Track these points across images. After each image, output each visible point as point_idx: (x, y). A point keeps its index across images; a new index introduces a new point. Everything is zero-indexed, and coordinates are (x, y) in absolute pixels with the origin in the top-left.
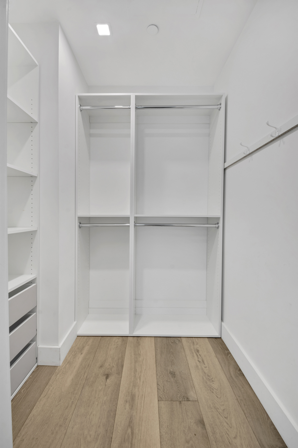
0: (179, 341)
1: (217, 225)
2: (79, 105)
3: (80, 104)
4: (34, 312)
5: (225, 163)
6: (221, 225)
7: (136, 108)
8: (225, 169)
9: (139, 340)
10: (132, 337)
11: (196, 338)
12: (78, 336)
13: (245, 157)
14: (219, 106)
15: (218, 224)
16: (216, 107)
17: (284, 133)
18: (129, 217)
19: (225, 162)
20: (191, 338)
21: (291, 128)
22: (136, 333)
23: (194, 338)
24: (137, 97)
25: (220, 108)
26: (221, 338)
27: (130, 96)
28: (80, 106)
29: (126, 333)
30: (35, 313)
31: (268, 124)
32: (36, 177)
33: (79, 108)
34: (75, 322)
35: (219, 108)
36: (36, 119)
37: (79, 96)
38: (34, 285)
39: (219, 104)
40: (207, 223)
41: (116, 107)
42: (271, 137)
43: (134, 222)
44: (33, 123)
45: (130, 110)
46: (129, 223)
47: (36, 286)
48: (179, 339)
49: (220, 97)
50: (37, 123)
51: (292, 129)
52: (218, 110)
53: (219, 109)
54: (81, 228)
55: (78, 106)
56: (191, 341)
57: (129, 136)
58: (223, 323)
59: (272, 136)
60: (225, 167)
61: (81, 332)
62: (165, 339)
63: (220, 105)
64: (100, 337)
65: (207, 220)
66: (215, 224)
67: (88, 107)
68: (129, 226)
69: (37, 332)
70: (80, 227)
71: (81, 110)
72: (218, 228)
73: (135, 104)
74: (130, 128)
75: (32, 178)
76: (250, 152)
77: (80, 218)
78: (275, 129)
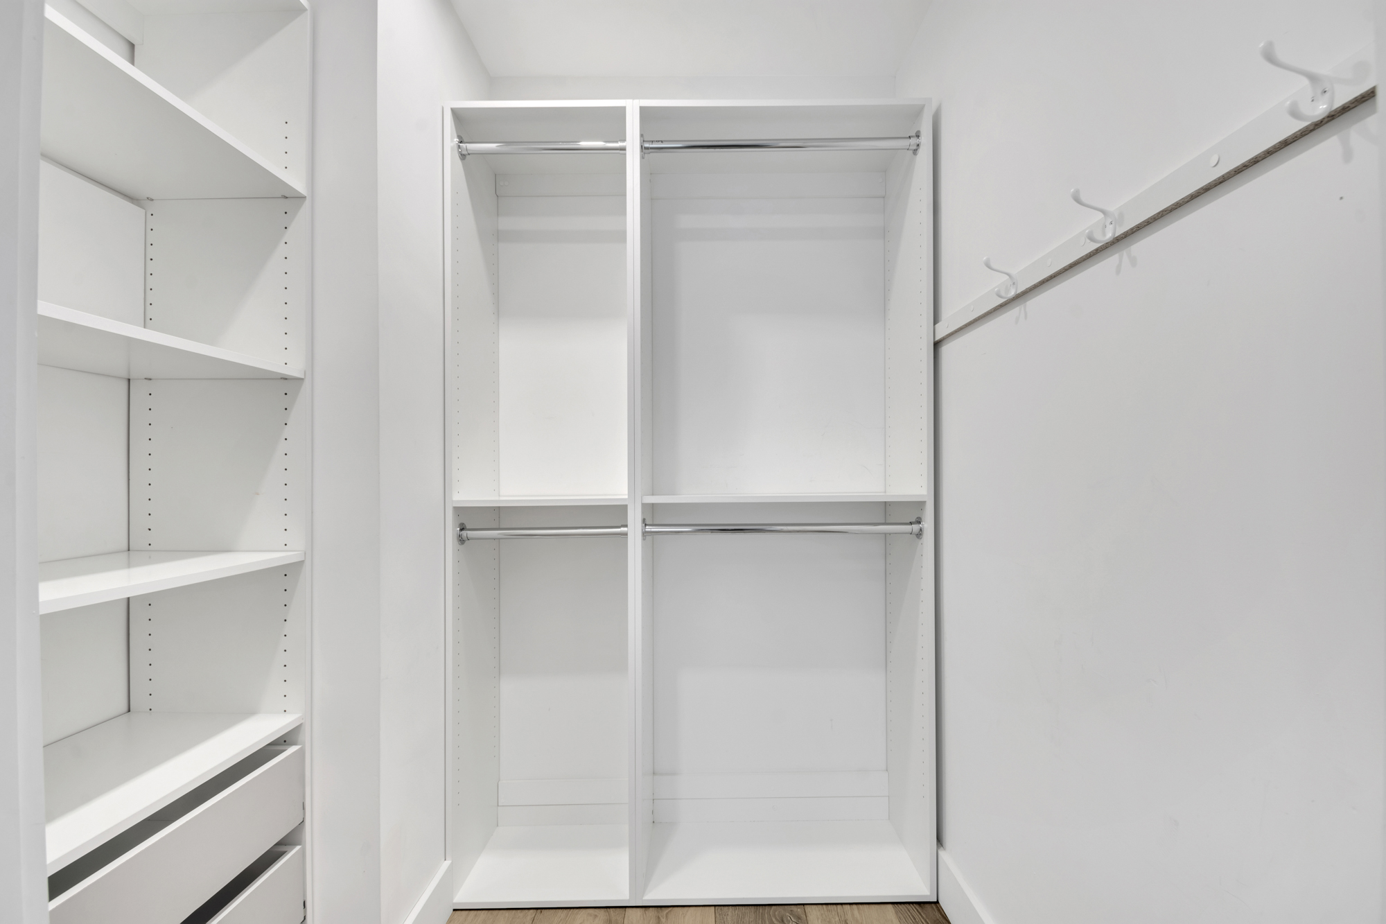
0: (799, 918)
1: (916, 527)
2: (456, 140)
3: (459, 137)
4: (294, 844)
5: (936, 325)
6: (928, 525)
7: (643, 149)
8: (937, 345)
9: (663, 920)
10: (638, 909)
11: (855, 906)
12: (454, 910)
13: (1001, 306)
14: (914, 141)
15: (919, 523)
16: (905, 143)
17: (1132, 229)
18: (626, 506)
19: (936, 321)
20: (839, 906)
21: (1159, 213)
22: (655, 895)
23: (848, 906)
24: (645, 113)
25: (918, 145)
26: (937, 902)
27: (624, 109)
28: (461, 142)
29: (621, 895)
30: (298, 848)
31: (1077, 200)
32: (302, 379)
33: (456, 147)
34: (448, 863)
35: (915, 147)
36: (299, 186)
37: (454, 111)
38: (291, 750)
39: (914, 134)
40: (883, 522)
41: (584, 144)
42: (1088, 241)
43: (644, 520)
44: (291, 198)
45: (625, 154)
46: (626, 526)
47: (301, 754)
48: (799, 910)
49: (917, 112)
50: (305, 197)
51: (1162, 216)
52: (911, 152)
53: (915, 152)
54: (467, 542)
55: (452, 141)
56: (837, 919)
57: (621, 236)
58: (941, 853)
59: (1092, 239)
60: (937, 338)
61: (466, 895)
62: (750, 914)
63: (918, 136)
64: (532, 911)
65: (886, 510)
66: (911, 523)
67: (493, 146)
68: (626, 534)
69: (305, 912)
70: (462, 540)
71: (463, 156)
72: (919, 534)
73: (642, 136)
74: (622, 211)
75: (286, 385)
76: (1019, 291)
77: (459, 511)
78: (1101, 216)
